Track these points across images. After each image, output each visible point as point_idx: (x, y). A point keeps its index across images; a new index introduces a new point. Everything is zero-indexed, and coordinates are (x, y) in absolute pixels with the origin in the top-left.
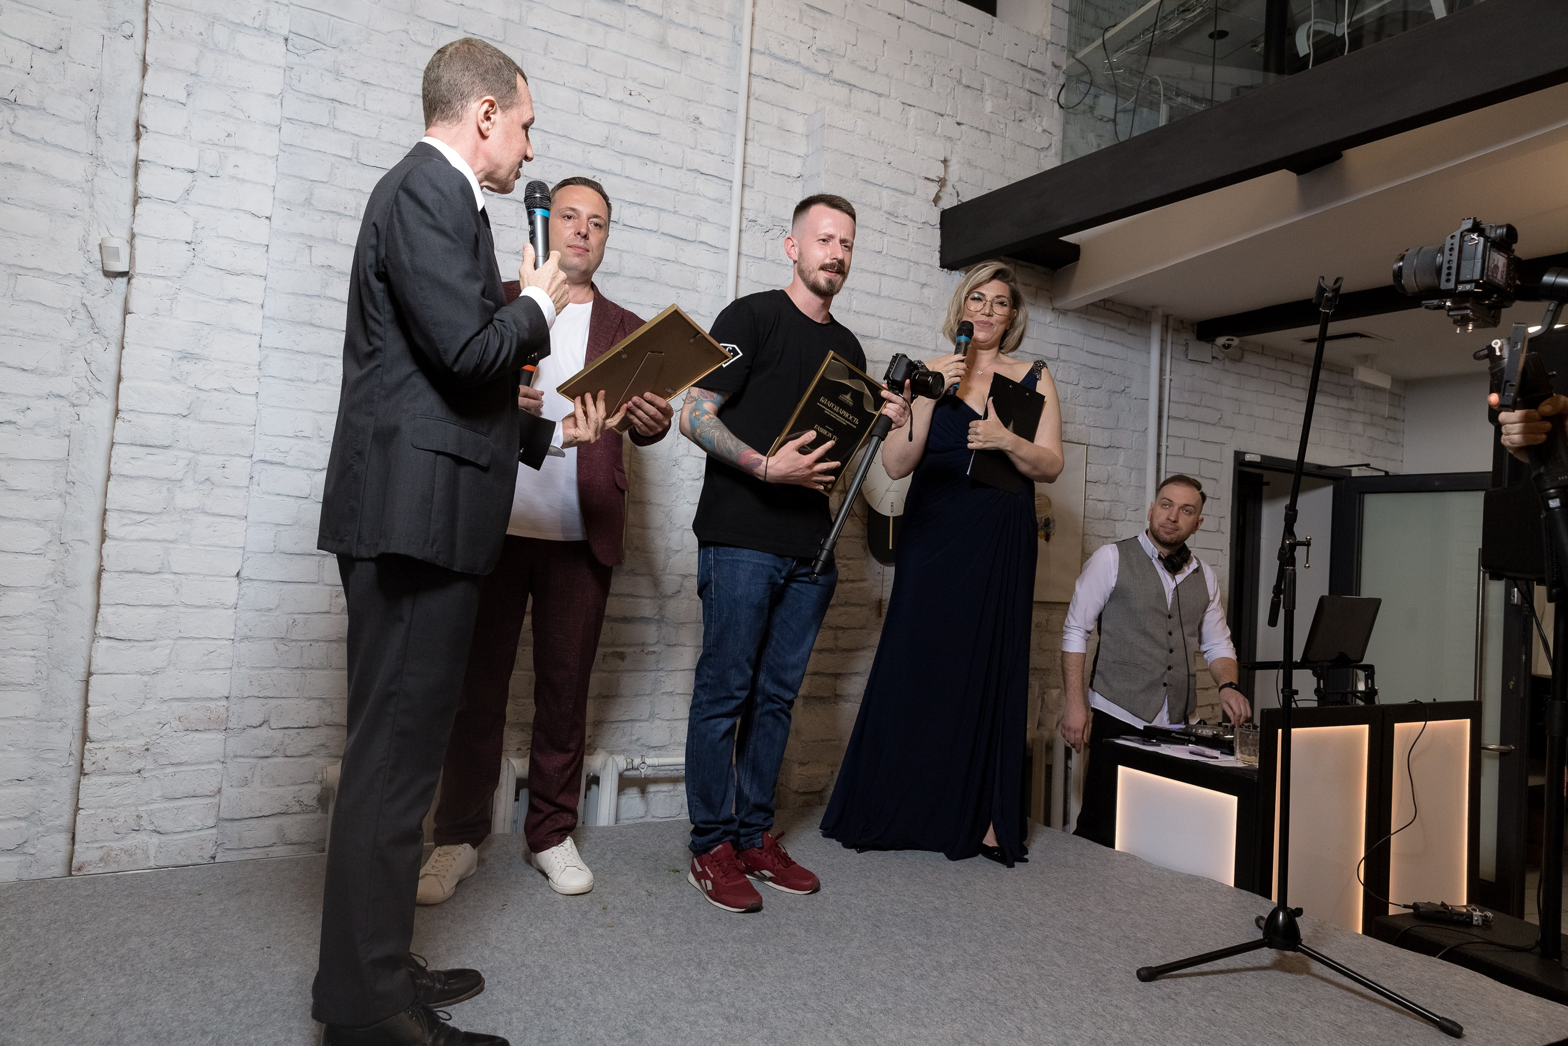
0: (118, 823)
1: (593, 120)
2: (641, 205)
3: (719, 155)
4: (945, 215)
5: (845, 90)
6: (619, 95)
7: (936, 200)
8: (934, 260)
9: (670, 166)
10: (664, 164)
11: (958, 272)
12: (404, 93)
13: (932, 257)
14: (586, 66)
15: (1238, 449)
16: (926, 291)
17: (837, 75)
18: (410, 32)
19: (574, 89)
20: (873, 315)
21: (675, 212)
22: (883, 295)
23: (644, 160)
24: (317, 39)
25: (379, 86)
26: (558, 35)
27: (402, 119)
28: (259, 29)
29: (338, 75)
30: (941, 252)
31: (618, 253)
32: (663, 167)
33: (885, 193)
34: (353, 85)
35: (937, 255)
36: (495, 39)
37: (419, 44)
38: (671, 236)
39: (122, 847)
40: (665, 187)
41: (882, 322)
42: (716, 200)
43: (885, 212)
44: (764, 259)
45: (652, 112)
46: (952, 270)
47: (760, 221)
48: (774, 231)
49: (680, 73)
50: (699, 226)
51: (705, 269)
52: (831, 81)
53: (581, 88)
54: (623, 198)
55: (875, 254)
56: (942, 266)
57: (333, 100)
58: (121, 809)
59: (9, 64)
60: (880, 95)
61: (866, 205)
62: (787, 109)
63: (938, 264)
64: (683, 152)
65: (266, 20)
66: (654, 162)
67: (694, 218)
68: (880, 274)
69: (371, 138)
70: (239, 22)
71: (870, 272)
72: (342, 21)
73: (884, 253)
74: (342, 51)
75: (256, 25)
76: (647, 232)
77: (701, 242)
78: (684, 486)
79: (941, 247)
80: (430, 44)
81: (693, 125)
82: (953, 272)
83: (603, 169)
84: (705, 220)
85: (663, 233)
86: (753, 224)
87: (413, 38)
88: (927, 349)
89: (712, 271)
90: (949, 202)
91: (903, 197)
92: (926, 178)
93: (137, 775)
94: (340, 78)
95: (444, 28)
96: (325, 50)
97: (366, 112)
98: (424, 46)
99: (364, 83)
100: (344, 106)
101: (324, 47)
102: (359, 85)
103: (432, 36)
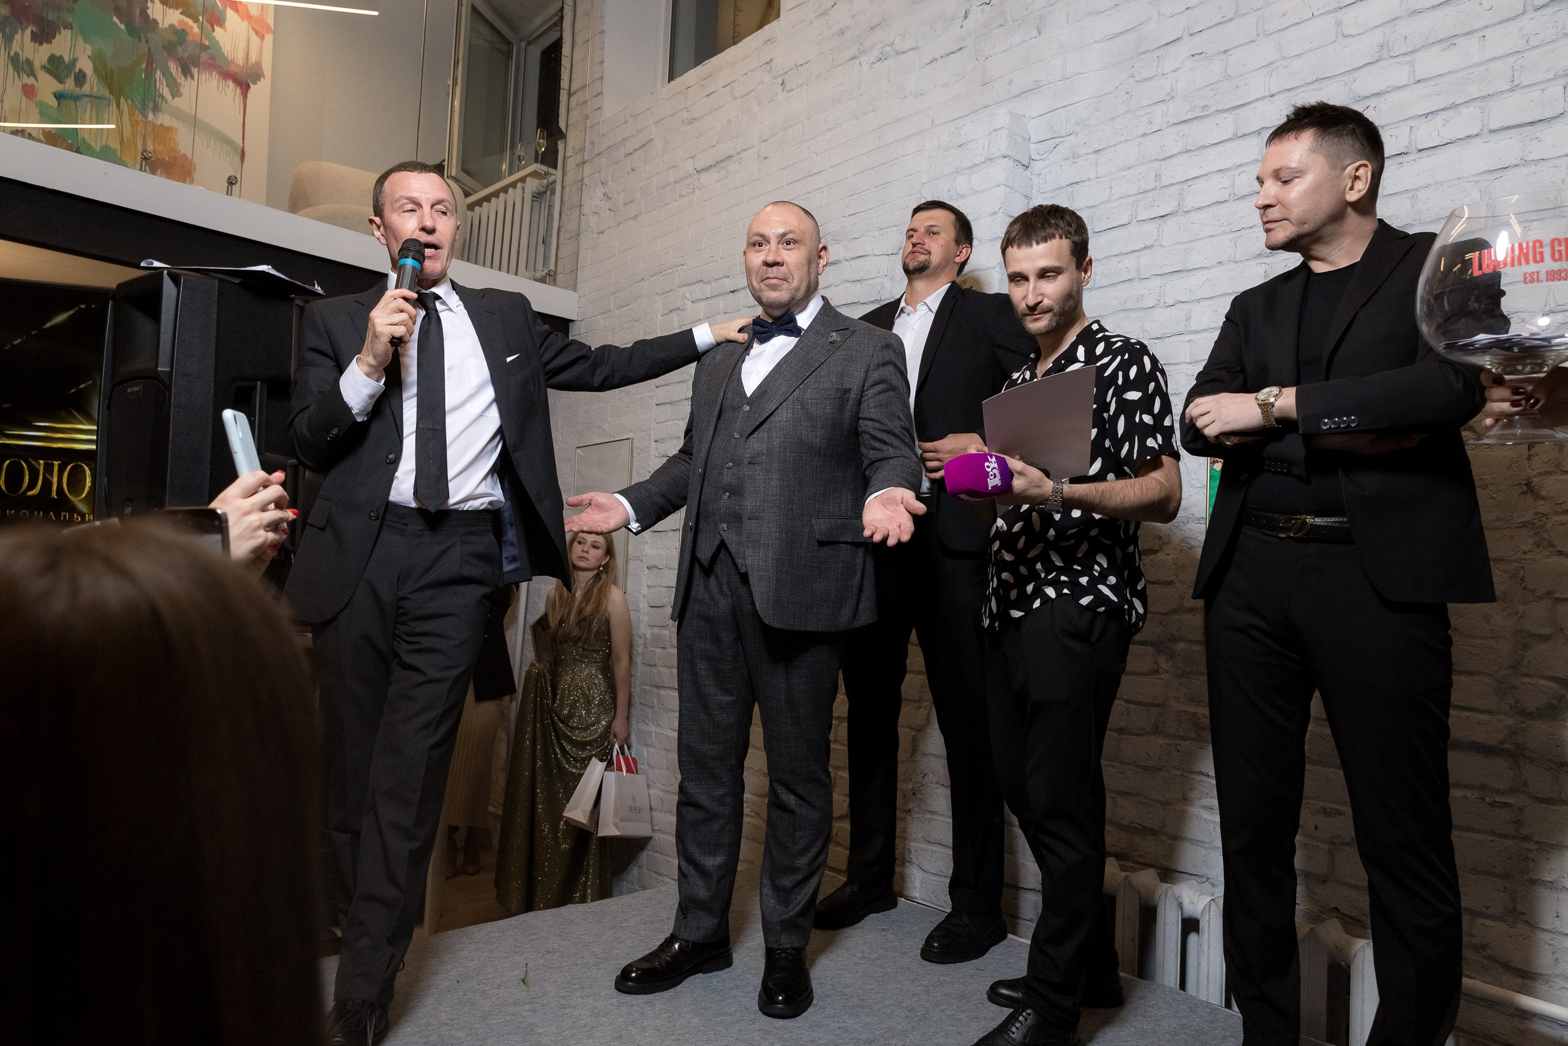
1: (1358, 34)
2: (1446, 109)
9: (1500, 23)
10: (1486, 27)
12: (1131, 140)
18: (1136, 74)
19: (1328, 12)
21: (1512, 90)
23: (1450, 41)
24: (1054, 137)
25: (1109, 147)
27: (1130, 168)
28: (985, 161)
31: (1410, 195)
32: (1486, 32)
34: (1087, 160)
36: (1225, 19)
37: (1145, 80)
38: (1508, 128)
40: (1493, 59)
53: (1336, 5)
54: (1413, 114)
57: (1073, 184)
65: (990, 150)
66: (1467, 34)
69: (1103, 202)
72: (1075, 105)
74: (1077, 133)
75: (981, 160)
76: (1463, 142)
78: (1549, 525)
80: (1155, 73)
83: (1377, 91)
85: (1491, 131)
87: (1137, 78)
94: (1076, 160)
95: (1169, 46)
96: (1064, 142)
97: (1098, 180)
98: (1150, 79)
99: (1097, 152)
100: (1081, 184)
101: (1062, 139)
102: (1092, 157)
103: (1155, 64)
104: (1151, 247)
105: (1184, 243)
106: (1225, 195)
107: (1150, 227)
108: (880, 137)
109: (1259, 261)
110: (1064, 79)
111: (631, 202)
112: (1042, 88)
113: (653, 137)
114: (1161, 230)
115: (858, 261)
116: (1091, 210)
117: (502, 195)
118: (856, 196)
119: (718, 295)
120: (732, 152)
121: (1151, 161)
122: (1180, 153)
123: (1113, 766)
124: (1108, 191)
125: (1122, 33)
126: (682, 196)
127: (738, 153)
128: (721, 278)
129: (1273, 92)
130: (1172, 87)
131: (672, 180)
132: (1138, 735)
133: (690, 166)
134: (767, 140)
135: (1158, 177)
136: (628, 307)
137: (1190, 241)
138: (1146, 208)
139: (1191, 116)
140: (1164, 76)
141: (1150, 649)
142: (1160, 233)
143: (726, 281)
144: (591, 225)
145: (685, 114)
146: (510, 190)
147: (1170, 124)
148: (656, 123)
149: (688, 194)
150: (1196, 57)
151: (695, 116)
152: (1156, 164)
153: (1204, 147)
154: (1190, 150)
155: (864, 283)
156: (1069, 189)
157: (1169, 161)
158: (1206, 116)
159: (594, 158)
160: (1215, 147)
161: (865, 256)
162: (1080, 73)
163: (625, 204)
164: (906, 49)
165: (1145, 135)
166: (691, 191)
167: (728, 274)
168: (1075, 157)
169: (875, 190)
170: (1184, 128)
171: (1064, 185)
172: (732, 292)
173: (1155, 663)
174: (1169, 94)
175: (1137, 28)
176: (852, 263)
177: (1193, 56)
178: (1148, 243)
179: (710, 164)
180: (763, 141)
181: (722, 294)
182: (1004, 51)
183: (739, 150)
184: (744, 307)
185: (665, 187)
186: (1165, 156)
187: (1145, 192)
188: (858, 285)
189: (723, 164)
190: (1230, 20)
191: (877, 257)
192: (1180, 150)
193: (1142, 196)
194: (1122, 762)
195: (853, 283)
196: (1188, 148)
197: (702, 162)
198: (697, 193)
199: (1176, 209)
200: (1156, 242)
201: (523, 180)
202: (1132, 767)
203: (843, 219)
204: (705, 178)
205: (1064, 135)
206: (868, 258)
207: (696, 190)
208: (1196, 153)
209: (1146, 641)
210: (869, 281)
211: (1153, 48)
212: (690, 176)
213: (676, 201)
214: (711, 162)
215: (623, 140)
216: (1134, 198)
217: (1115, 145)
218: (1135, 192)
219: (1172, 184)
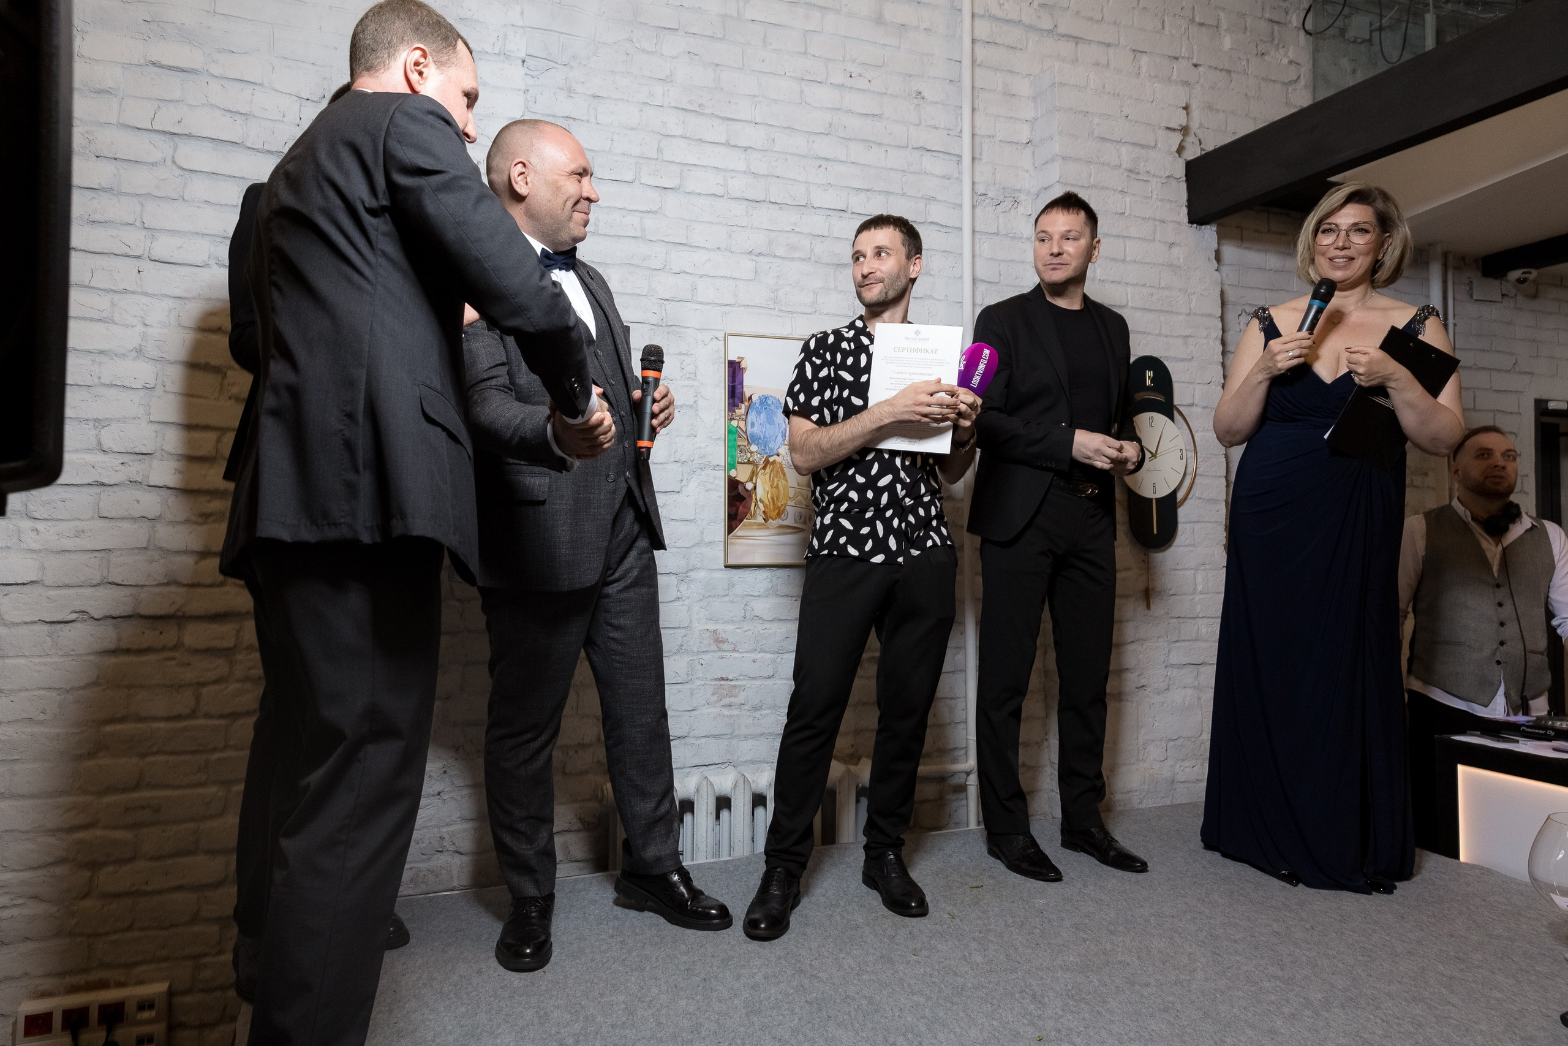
0: (424, 845)
1: (816, 107)
2: (868, 190)
3: (945, 128)
4: (1190, 166)
5: (1071, 45)
6: (839, 78)
7: (1180, 150)
8: (1182, 215)
9: (896, 147)
11: (1208, 227)
12: (632, 102)
13: (1179, 214)
14: (805, 53)
15: (1538, 397)
16: (1175, 251)
17: (1062, 30)
18: (635, 40)
19: (795, 78)
20: (1119, 283)
21: (903, 195)
22: (1128, 259)
23: (868, 143)
24: (548, 58)
25: (609, 98)
26: (775, 25)
27: (632, 129)
28: (498, 55)
29: (570, 92)
30: (1189, 207)
32: (888, 148)
33: (1123, 149)
34: (585, 101)
35: (1185, 210)
36: (715, 36)
37: (644, 51)
39: (429, 867)
40: (892, 169)
41: (1129, 289)
42: (944, 177)
43: (1126, 169)
44: (997, 234)
45: (874, 92)
46: (1202, 225)
47: (990, 194)
48: (1005, 203)
49: (899, 47)
50: (928, 206)
51: (937, 250)
52: (1055, 37)
53: (801, 76)
55: (1117, 216)
56: (1191, 222)
57: (567, 117)
58: (425, 830)
59: (281, 119)
60: (1108, 45)
61: (1103, 164)
62: (1010, 72)
63: (1186, 220)
64: (908, 130)
65: (505, 44)
66: (878, 144)
67: (922, 198)
68: (1123, 237)
69: (604, 151)
70: (480, 50)
71: (1114, 236)
72: (572, 37)
73: (1126, 214)
74: (572, 68)
75: (496, 51)
77: (931, 223)
79: (1189, 200)
80: (654, 50)
81: (915, 101)
82: (1203, 227)
83: (828, 158)
84: (933, 199)
86: (983, 197)
87: (638, 45)
88: (1181, 314)
89: (944, 252)
90: (1193, 152)
91: (1144, 151)
92: (1167, 128)
93: (437, 797)
95: (666, 32)
96: (557, 68)
97: (598, 126)
98: (649, 53)
99: (595, 97)
100: (580, 123)
101: (556, 65)
102: (590, 100)
103: (655, 41)
104: (655, 212)
105: (685, 220)
106: (720, 191)
107: (654, 194)
109: (749, 257)
114: (664, 200)
121: (653, 132)
122: (681, 136)
124: (609, 142)
129: (757, 121)
130: (671, 71)
135: (660, 150)
137: (692, 220)
138: (650, 174)
139: (689, 107)
140: (663, 57)
142: (665, 203)
147: (671, 105)
150: (692, 55)
152: (658, 137)
153: (700, 140)
154: (689, 138)
157: (670, 139)
158: (703, 114)
160: (710, 145)
165: (646, 104)
170: (684, 115)
174: (668, 76)
176: (225, 84)
177: (689, 52)
178: (654, 209)
186: (666, 133)
187: (648, 158)
190: (720, 39)
192: (681, 133)
193: (645, 161)
196: (688, 135)
199: (678, 186)
200: (661, 210)
205: (558, 61)
208: (695, 143)
211: (651, 24)
216: (638, 160)
217: (616, 100)
218: (638, 155)
219: (673, 162)
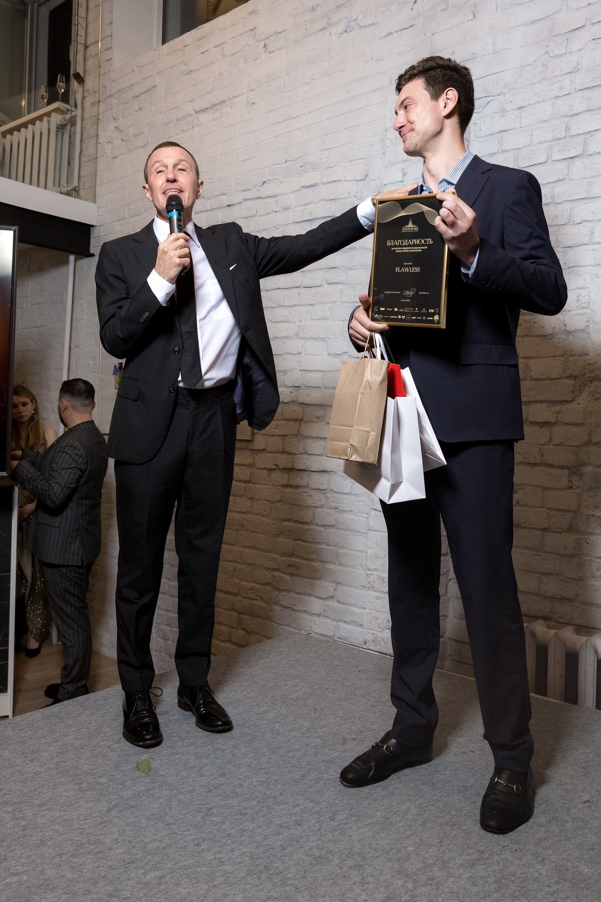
12: (547, 100)
18: (550, 51)
24: (487, 95)
25: (529, 105)
27: (546, 121)
34: (513, 114)
37: (557, 56)
72: (503, 73)
74: (505, 94)
80: (564, 51)
87: (551, 55)
94: (504, 114)
95: (576, 31)
96: (494, 100)
97: (522, 129)
98: (561, 55)
99: (520, 108)
100: (508, 132)
102: (517, 112)
103: (565, 44)
104: (563, 180)
105: (588, 178)
107: (562, 166)
108: (348, 91)
110: (494, 52)
111: (140, 134)
112: (478, 59)
113: (157, 84)
114: (570, 168)
115: (333, 184)
116: (517, 151)
117: (30, 126)
118: (330, 135)
119: (217, 208)
120: (224, 98)
121: (563, 117)
122: (584, 111)
123: (539, 555)
124: (529, 138)
125: (539, 20)
126: (184, 131)
127: (230, 99)
128: (219, 195)
130: (578, 62)
131: (174, 118)
132: (558, 532)
133: (189, 108)
134: (254, 90)
135: (567, 128)
136: (141, 216)
137: (593, 177)
138: (559, 151)
140: (572, 54)
141: (566, 472)
142: (570, 170)
143: (224, 198)
144: (106, 151)
145: (183, 67)
146: (38, 122)
147: (577, 89)
148: (159, 73)
149: (189, 129)
150: (596, 41)
151: (192, 69)
152: (566, 119)
154: (592, 110)
155: (338, 201)
156: (499, 135)
157: (576, 117)
159: (105, 99)
161: (338, 181)
162: (506, 49)
163: (135, 136)
164: (368, 24)
165: (557, 97)
166: (191, 127)
167: (225, 192)
168: (503, 112)
169: (346, 131)
170: (586, 93)
171: (495, 132)
172: (229, 206)
173: (570, 481)
174: (575, 67)
175: (550, 17)
176: (328, 186)
177: (594, 39)
178: (561, 177)
179: (207, 107)
180: (251, 90)
181: (220, 208)
182: (447, 29)
183: (230, 96)
184: (239, 218)
185: (168, 124)
186: (573, 113)
187: (558, 139)
188: (333, 203)
189: (217, 107)
191: (348, 183)
192: (584, 109)
193: (556, 142)
194: (546, 552)
195: (329, 202)
196: (590, 108)
197: (200, 104)
198: (196, 129)
199: (582, 153)
200: (567, 177)
201: (48, 114)
202: (554, 556)
203: (320, 152)
204: (202, 117)
205: (494, 94)
206: (340, 183)
207: (195, 127)
208: (596, 112)
209: (563, 466)
210: (342, 200)
211: (564, 32)
212: (190, 115)
213: (179, 134)
214: (208, 105)
215: (131, 85)
216: (550, 143)
217: (534, 104)
218: (550, 139)
219: (579, 134)
